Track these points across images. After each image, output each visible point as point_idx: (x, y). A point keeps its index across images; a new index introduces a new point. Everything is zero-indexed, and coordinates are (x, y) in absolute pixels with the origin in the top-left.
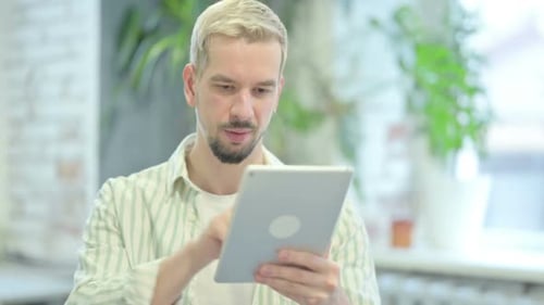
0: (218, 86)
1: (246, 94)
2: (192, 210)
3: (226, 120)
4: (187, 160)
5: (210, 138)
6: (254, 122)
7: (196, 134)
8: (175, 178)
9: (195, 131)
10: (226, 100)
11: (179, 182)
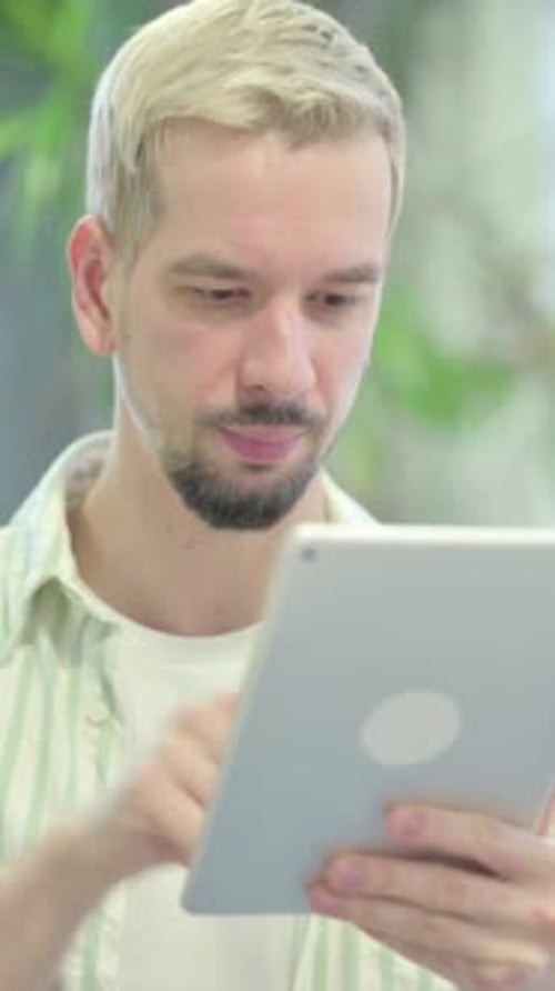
0: (198, 291)
1: (288, 313)
2: (97, 688)
3: (224, 397)
4: (75, 520)
5: (170, 455)
6: (314, 404)
7: (112, 435)
8: (34, 579)
9: (107, 424)
10: (223, 338)
11: (48, 597)
